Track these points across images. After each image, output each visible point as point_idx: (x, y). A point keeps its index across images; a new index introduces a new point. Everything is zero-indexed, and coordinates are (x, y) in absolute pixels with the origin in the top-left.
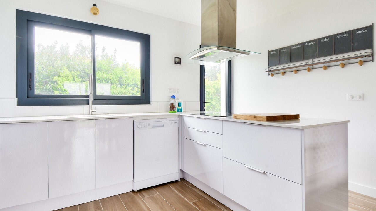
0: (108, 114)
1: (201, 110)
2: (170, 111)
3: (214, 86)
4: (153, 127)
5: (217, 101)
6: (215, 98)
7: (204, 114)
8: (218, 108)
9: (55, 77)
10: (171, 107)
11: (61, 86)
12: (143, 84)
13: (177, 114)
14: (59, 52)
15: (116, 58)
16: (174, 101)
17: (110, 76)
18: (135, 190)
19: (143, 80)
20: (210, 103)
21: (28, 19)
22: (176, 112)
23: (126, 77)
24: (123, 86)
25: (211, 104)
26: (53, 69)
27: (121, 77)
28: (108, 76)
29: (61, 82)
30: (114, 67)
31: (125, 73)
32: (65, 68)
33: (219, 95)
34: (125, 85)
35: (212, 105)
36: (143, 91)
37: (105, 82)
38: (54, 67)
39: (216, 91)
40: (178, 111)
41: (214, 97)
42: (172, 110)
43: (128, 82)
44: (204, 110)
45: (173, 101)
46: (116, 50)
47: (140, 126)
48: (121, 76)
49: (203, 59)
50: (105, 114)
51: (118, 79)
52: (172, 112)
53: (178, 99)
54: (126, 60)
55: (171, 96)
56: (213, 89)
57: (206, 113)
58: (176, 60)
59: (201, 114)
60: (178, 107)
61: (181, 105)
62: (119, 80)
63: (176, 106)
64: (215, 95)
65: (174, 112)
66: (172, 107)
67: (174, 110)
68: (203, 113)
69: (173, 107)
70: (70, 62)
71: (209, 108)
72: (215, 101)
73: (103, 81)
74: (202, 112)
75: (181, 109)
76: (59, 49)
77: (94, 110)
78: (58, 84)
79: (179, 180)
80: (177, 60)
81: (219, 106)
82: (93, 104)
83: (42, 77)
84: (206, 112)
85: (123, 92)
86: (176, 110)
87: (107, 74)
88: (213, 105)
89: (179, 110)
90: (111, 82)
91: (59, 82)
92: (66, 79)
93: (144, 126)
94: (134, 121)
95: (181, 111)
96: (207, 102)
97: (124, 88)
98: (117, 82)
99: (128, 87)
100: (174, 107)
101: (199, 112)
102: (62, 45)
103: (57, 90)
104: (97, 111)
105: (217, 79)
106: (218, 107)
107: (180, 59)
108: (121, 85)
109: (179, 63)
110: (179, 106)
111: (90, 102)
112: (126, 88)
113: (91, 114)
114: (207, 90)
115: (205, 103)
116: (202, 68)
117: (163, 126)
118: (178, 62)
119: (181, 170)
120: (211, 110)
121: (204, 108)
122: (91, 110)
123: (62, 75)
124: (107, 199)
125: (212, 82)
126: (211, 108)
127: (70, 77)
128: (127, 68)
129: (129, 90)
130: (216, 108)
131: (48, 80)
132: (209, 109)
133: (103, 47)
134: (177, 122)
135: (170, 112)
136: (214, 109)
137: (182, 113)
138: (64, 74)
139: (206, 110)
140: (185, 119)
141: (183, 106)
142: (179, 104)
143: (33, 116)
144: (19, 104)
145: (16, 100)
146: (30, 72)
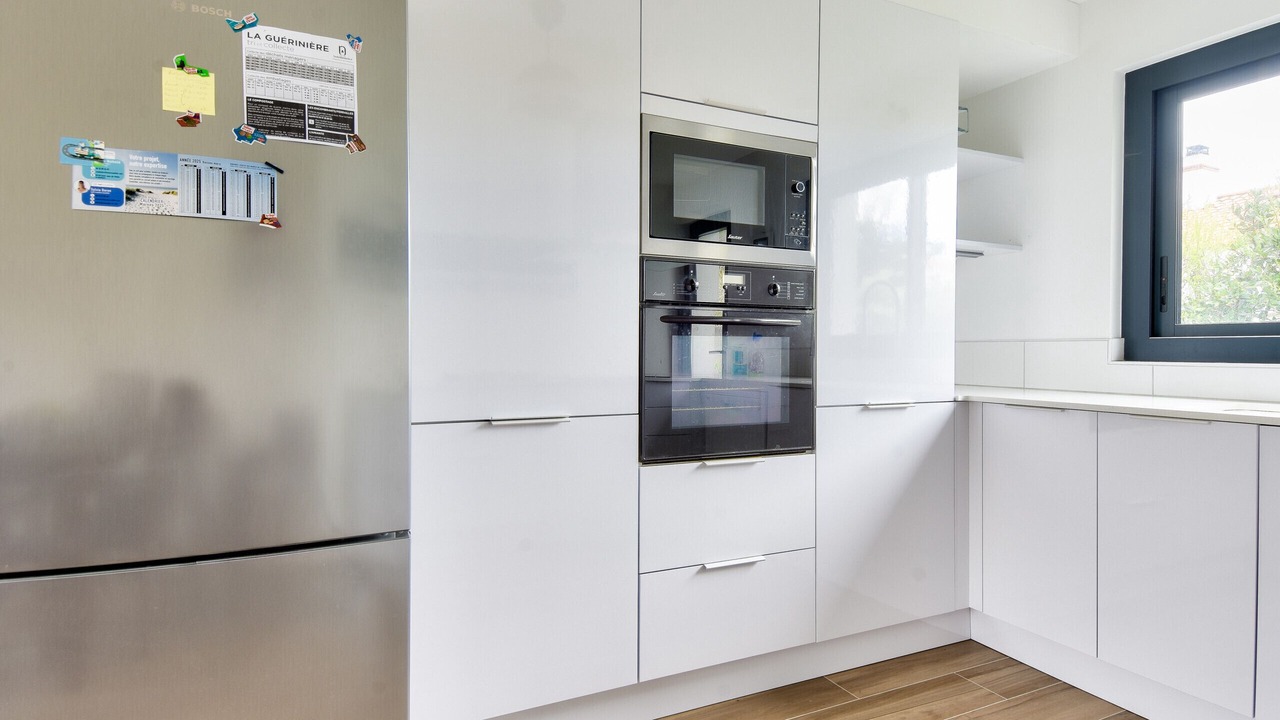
21: (1156, 89)
143: (1153, 396)
144: (1129, 354)
145: (1116, 345)
146: (1164, 252)
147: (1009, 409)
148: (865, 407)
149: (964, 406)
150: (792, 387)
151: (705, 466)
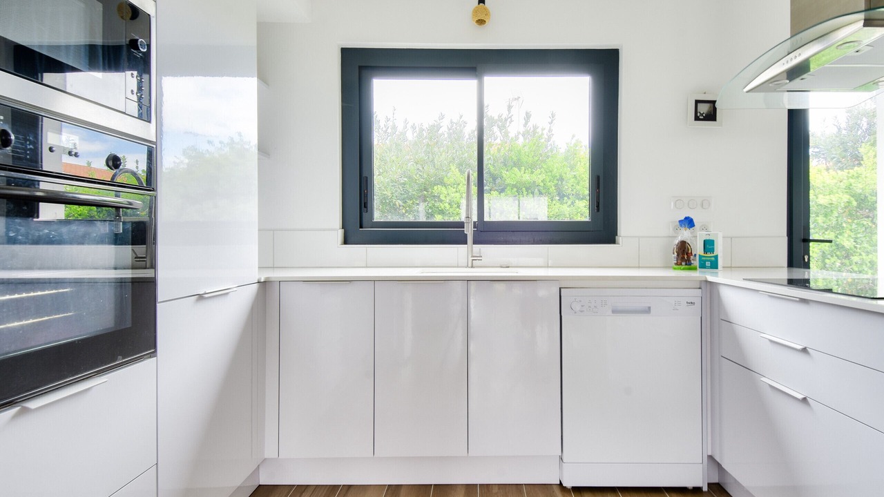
0: (508, 267)
1: (791, 264)
2: (677, 264)
3: (849, 187)
4: (614, 312)
5: (859, 236)
6: (854, 226)
7: (804, 283)
8: (864, 257)
9: (435, 188)
10: (678, 255)
11: (447, 205)
12: (598, 187)
13: (697, 274)
14: (446, 136)
15: (553, 135)
16: (690, 235)
17: (538, 177)
18: (568, 484)
19: (598, 178)
20: (830, 241)
21: (361, 65)
22: (695, 269)
23: (575, 177)
24: (566, 198)
25: (837, 245)
26: (432, 171)
27: (561, 179)
28: (534, 177)
29: (446, 197)
30: (548, 157)
31: (572, 168)
32: (453, 168)
33: (868, 217)
34: (570, 196)
35: (840, 247)
36: (598, 206)
37: (527, 191)
38: (434, 167)
39: (855, 203)
40: (703, 266)
41: (850, 221)
42: (683, 263)
43: (578, 187)
44: (807, 266)
45: (685, 234)
46: (553, 115)
47: (577, 307)
48: (561, 176)
49: (797, 83)
50: (501, 267)
51: (556, 182)
52: (683, 269)
53: (704, 228)
54: (574, 136)
55: (680, 221)
56: (846, 198)
57: (811, 278)
58: (698, 110)
59: (791, 282)
60: (702, 254)
61: (713, 249)
62: (556, 186)
63: (698, 249)
64: (851, 215)
65: (690, 269)
66: (684, 254)
67: (688, 262)
68: (800, 277)
69: (687, 254)
70: (463, 154)
71: (829, 256)
72: (852, 234)
73: (524, 189)
74: (798, 274)
75: (713, 259)
76: (447, 130)
77: (477, 257)
78: (441, 201)
79: (705, 489)
80: (704, 109)
81: (868, 253)
82: (475, 242)
83: (416, 187)
84: (816, 274)
85: (567, 213)
86: (696, 263)
87: (532, 173)
88: (843, 247)
89: (708, 264)
90: (539, 190)
91: (442, 197)
92: (455, 190)
93: (590, 307)
94: (562, 290)
95: (714, 265)
96: (822, 239)
97: (569, 203)
98: (553, 189)
99: (577, 201)
100: (689, 254)
101: (784, 274)
102: (451, 120)
103: (442, 212)
104: (485, 260)
105: (860, 164)
106: (863, 254)
107: (714, 102)
108: (562, 196)
109: (711, 116)
110: (706, 250)
111: (470, 239)
112: (573, 203)
113: (472, 267)
114: (818, 198)
115: (807, 241)
116: (796, 120)
117: (648, 311)
118: (707, 112)
119: (711, 458)
120: (838, 264)
121: (806, 257)
122: (470, 256)
123: (449, 183)
124: (495, 490)
125: (843, 174)
126: (833, 260)
127: (461, 185)
128: (575, 154)
129: (579, 208)
130: (855, 259)
131: (425, 193)
132: (827, 261)
133: (527, 113)
134: (698, 301)
135: (675, 269)
136: (847, 261)
137: (716, 275)
138: (452, 180)
139: (811, 265)
140: (727, 295)
141: (719, 249)
142: (708, 245)
143: (367, 267)
144: (346, 242)
145: (340, 234)
146: (364, 175)
147: (304, 285)
148: (201, 297)
149: (264, 285)
150: (134, 281)
151: (25, 410)
